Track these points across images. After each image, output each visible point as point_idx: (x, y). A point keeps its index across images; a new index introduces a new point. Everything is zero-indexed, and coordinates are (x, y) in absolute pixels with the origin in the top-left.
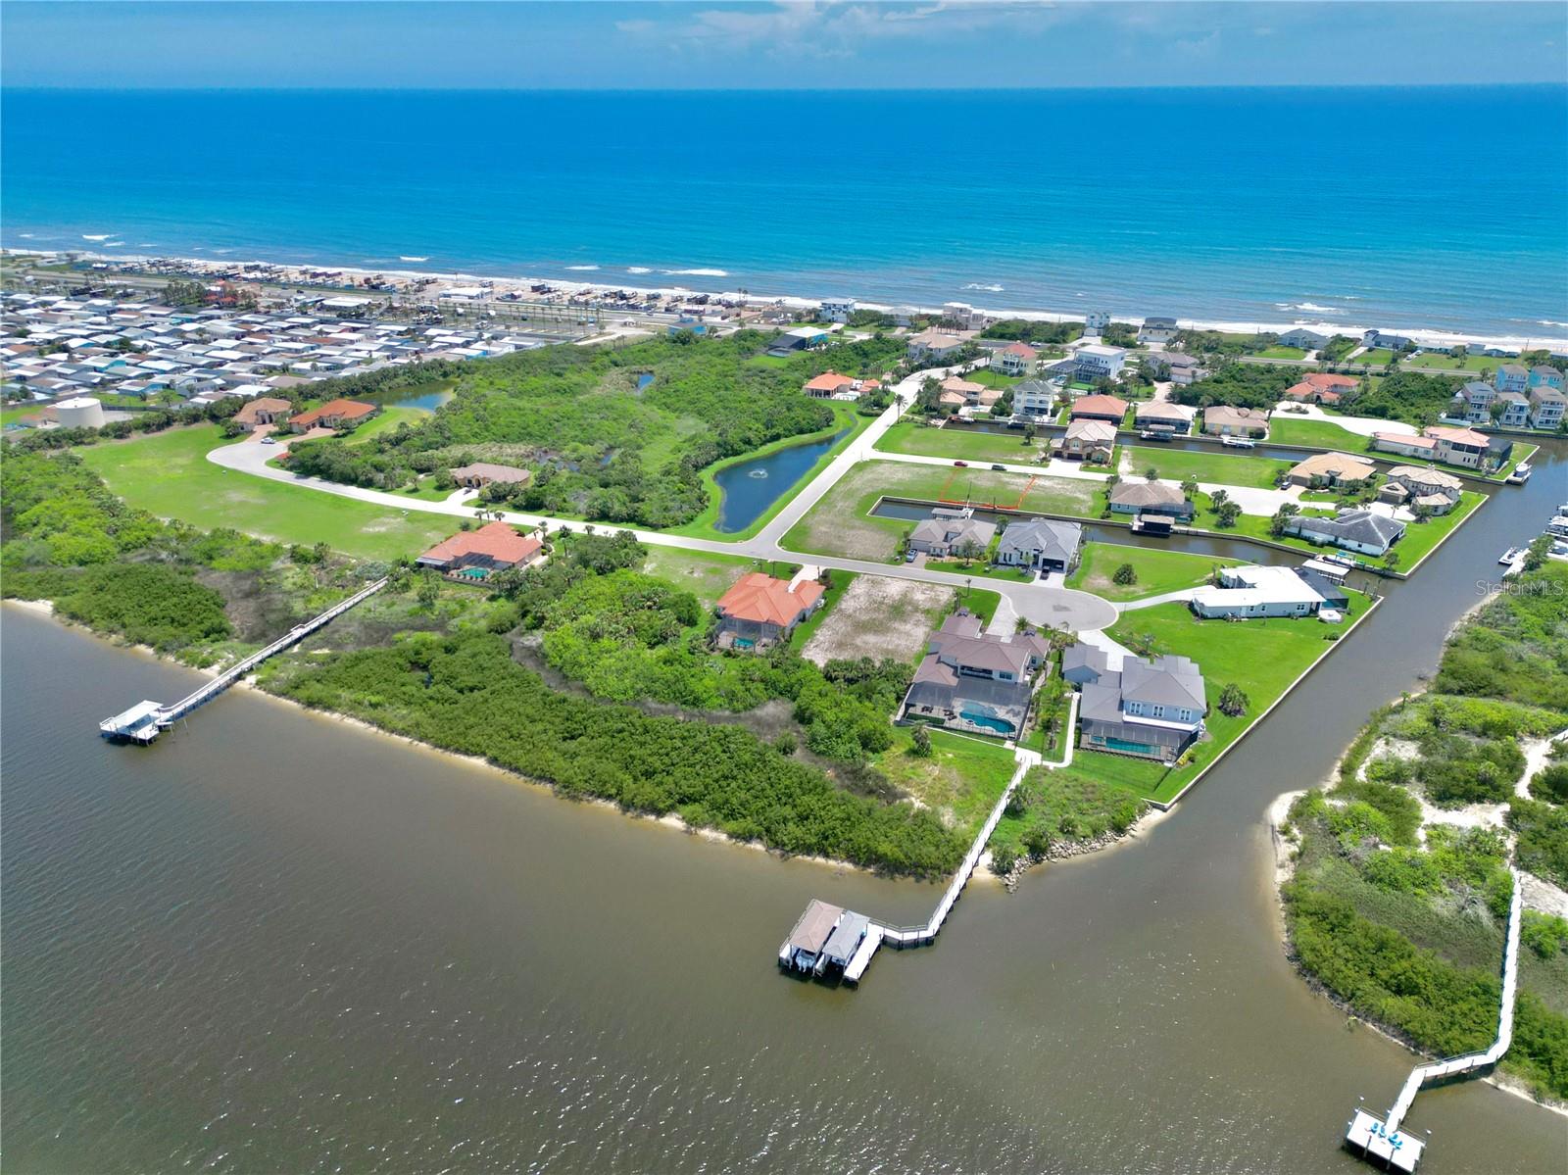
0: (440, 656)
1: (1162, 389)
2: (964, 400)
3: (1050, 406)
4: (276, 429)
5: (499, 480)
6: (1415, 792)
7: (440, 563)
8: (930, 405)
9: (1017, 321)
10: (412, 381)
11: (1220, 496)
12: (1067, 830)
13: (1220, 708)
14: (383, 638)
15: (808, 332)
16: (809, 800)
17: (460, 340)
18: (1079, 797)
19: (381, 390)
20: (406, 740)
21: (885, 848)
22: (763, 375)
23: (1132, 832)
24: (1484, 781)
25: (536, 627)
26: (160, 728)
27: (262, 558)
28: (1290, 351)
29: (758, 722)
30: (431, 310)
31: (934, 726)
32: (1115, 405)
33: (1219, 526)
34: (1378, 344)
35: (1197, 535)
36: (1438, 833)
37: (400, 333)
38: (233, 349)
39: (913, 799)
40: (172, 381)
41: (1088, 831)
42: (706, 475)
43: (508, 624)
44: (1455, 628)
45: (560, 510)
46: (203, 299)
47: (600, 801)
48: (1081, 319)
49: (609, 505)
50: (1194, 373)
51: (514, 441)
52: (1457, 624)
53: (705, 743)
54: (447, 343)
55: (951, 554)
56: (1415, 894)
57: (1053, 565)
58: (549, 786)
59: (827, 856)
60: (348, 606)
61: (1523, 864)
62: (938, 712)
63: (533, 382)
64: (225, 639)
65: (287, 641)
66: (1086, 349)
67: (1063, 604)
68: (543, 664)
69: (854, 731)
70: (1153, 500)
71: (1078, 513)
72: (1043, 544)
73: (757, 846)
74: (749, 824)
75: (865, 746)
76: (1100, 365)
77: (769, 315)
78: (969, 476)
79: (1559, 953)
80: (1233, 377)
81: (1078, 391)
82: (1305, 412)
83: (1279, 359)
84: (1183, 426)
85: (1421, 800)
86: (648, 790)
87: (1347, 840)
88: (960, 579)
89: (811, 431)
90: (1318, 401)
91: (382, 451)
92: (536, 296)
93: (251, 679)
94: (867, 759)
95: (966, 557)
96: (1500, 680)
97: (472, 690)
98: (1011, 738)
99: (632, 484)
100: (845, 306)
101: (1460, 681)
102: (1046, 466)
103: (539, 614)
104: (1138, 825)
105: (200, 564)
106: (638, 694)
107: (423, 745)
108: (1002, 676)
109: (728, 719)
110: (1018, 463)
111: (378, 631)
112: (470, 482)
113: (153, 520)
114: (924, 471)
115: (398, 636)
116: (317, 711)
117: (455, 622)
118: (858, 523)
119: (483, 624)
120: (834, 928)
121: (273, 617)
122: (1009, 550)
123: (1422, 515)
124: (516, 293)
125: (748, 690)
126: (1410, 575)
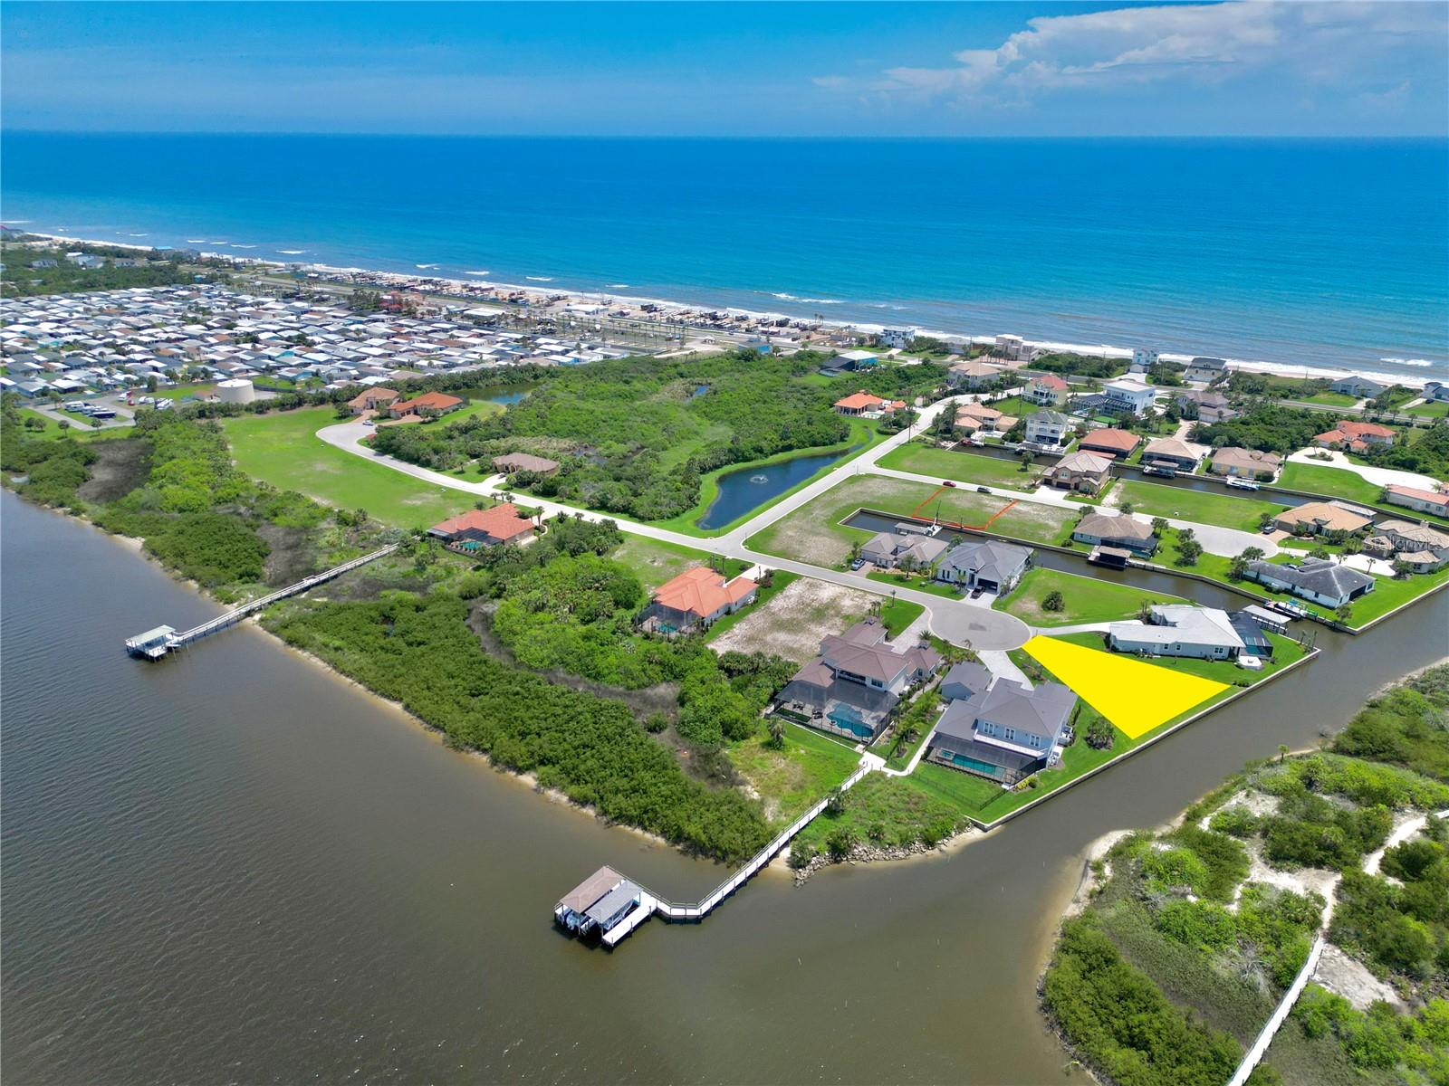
0: (409, 613)
1: (1185, 426)
2: (978, 424)
3: (1062, 436)
4: (378, 414)
5: (529, 469)
6: (1252, 849)
7: (444, 535)
8: (945, 428)
9: (1070, 354)
10: (506, 381)
11: (1186, 534)
12: (876, 836)
13: (1087, 739)
14: (373, 593)
15: (859, 355)
16: (647, 776)
17: (560, 349)
18: (901, 805)
19: (480, 387)
20: (349, 680)
21: (692, 829)
22: (804, 391)
23: (943, 847)
24: (1324, 846)
25: (498, 596)
26: (169, 649)
27: (314, 518)
28: (1341, 398)
29: (646, 700)
30: (552, 323)
31: (799, 723)
32: (1126, 440)
33: (1178, 563)
34: (1438, 397)
35: (1153, 570)
36: (1255, 891)
37: (517, 340)
38: (380, 346)
39: (749, 788)
40: (318, 370)
41: (896, 840)
42: (709, 480)
43: (476, 592)
44: (1383, 690)
45: (571, 498)
46: (378, 305)
47: (477, 753)
48: (1128, 353)
49: (609, 496)
50: (1220, 413)
51: (562, 437)
52: (1390, 685)
53: (580, 713)
54: (550, 351)
55: (896, 567)
56: (1201, 950)
57: (987, 586)
58: (442, 734)
59: (645, 829)
60: (358, 564)
61: (1332, 938)
62: (808, 710)
63: (603, 387)
64: (254, 582)
65: (297, 587)
66: (1123, 385)
67: (981, 623)
68: (488, 629)
69: (717, 719)
70: (1116, 533)
71: (1042, 539)
72: (980, 564)
73: (590, 811)
74: (587, 790)
75: (726, 733)
76: (1127, 400)
77: (834, 339)
78: (953, 496)
79: (1329, 1035)
80: (1263, 420)
81: (1100, 423)
82: (1330, 459)
83: (1319, 406)
84: (1190, 464)
85: (1256, 856)
86: (519, 750)
87: (1151, 887)
88: (887, 588)
89: (824, 444)
90: (1347, 450)
91: (451, 437)
92: (645, 314)
93: (257, 617)
94: (724, 745)
95: (908, 570)
96: (1404, 745)
97: (419, 644)
98: (864, 743)
99: (637, 481)
100: (904, 334)
101: (1365, 745)
102: (1032, 492)
103: (502, 586)
104: (952, 841)
105: (267, 519)
106: (552, 664)
107: (361, 687)
108: (874, 683)
109: (620, 694)
110: (1005, 487)
111: (372, 586)
112: (507, 468)
113: (247, 481)
114: (912, 488)
115: (384, 593)
116: (294, 649)
117: (436, 585)
118: (823, 530)
119: (456, 590)
120: (609, 892)
121: (299, 567)
122: (948, 568)
123: (1402, 572)
124: (625, 311)
125: (644, 670)
126: (1364, 631)
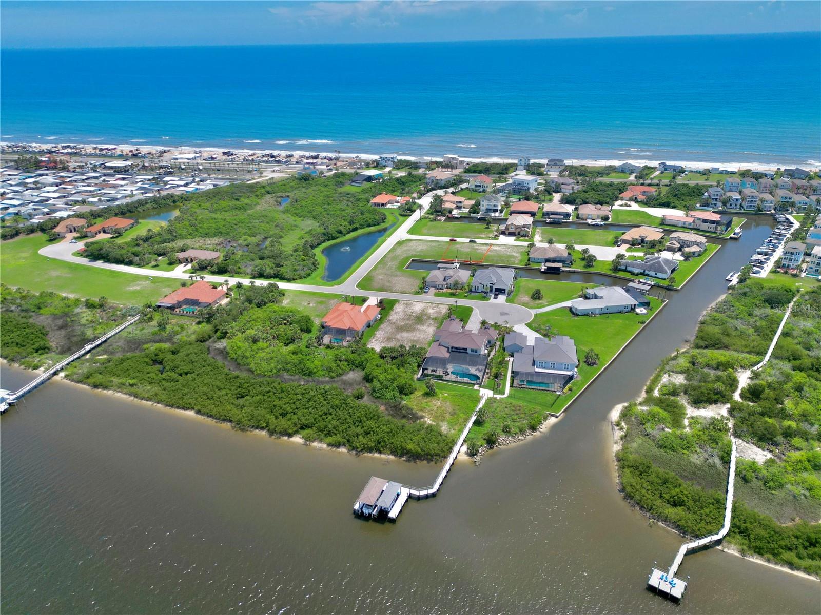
0: (170, 356)
1: (557, 197)
2: (454, 206)
3: (499, 208)
4: (78, 235)
5: (203, 258)
6: (683, 400)
7: (169, 305)
8: (437, 209)
9: (482, 163)
10: (155, 206)
11: (585, 251)
12: (506, 430)
13: (585, 362)
14: (138, 348)
15: (372, 172)
16: (371, 423)
17: (182, 183)
18: (513, 413)
19: (139, 212)
20: (150, 403)
21: (411, 446)
22: (349, 196)
23: (540, 430)
24: (717, 393)
25: (223, 338)
26: (10, 404)
27: (69, 306)
28: (622, 175)
29: (344, 383)
30: (167, 167)
31: (438, 380)
32: (533, 206)
33: (586, 267)
34: (666, 170)
35: (574, 272)
36: (694, 421)
37: (149, 180)
38: (54, 192)
39: (426, 419)
40: (19, 211)
41: (517, 430)
42: (318, 251)
43: (207, 337)
44: (704, 314)
45: (237, 273)
46: (38, 165)
47: (257, 431)
48: (515, 161)
49: (264, 269)
50: (573, 187)
51: (212, 237)
52: (705, 312)
53: (314, 396)
54: (175, 184)
55: (447, 288)
56: (683, 453)
57: (500, 291)
58: (229, 424)
59: (380, 452)
60: (117, 331)
61: (737, 435)
62: (440, 372)
63: (223, 204)
64: (47, 353)
65: (83, 352)
66: (517, 177)
67: (505, 312)
68: (226, 358)
69: (395, 385)
70: (551, 255)
71: (514, 263)
72: (494, 280)
73: (343, 450)
74: (338, 438)
75: (401, 392)
76: (525, 185)
77: (351, 164)
78: (458, 246)
79: (754, 479)
80: (593, 189)
81: (514, 199)
82: (630, 206)
83: (616, 179)
84: (567, 215)
85: (686, 404)
86: (284, 423)
87: (649, 427)
88: (451, 301)
89: (375, 225)
90: (636, 200)
91: (138, 245)
92: (225, 157)
93: (62, 374)
94: (402, 399)
95: (455, 289)
96: (725, 340)
97: (187, 374)
98: (477, 384)
99: (277, 258)
100: (392, 158)
101: (707, 342)
102: (497, 239)
103: (224, 331)
104: (543, 426)
105: (34, 311)
106: (278, 371)
107: (159, 405)
108: (472, 351)
109: (327, 382)
110: (482, 238)
111: (135, 344)
112: (187, 260)
113: (7, 288)
114: (434, 244)
115: (145, 346)
116: (99, 390)
117: (178, 337)
118: (398, 273)
119: (193, 337)
120: (383, 491)
121: (75, 339)
122: (477, 285)
123: (687, 257)
124: (214, 156)
125: (338, 366)
126: (681, 288)
